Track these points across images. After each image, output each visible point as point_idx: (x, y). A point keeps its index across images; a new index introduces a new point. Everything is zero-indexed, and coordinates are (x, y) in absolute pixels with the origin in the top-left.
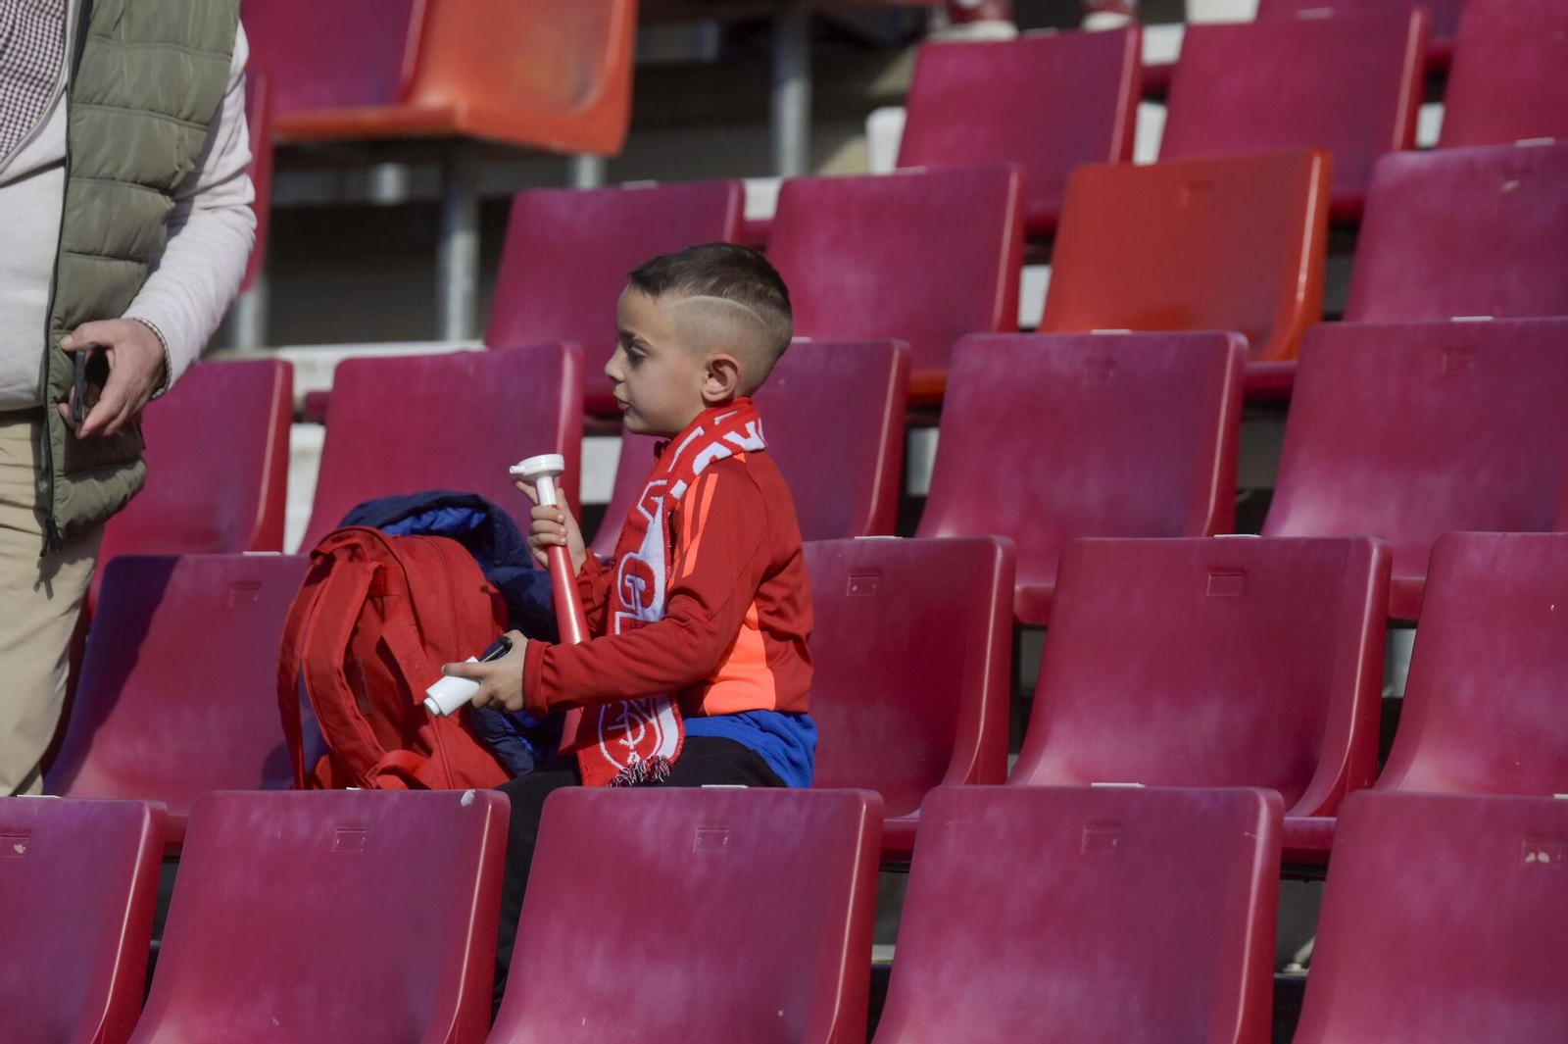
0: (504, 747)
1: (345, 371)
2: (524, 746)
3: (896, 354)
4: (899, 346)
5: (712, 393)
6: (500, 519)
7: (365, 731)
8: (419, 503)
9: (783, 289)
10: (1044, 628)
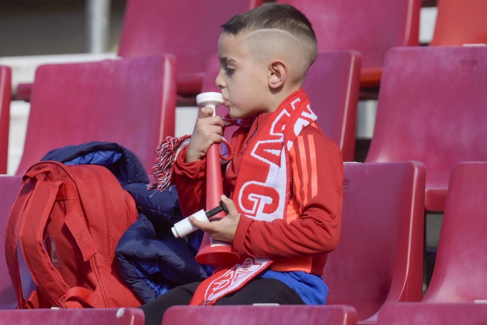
0: (137, 285)
1: (41, 71)
2: (148, 285)
3: (353, 59)
4: (355, 54)
5: (274, 84)
6: (130, 157)
7: (57, 276)
8: (84, 149)
9: (309, 24)
10: (442, 213)
